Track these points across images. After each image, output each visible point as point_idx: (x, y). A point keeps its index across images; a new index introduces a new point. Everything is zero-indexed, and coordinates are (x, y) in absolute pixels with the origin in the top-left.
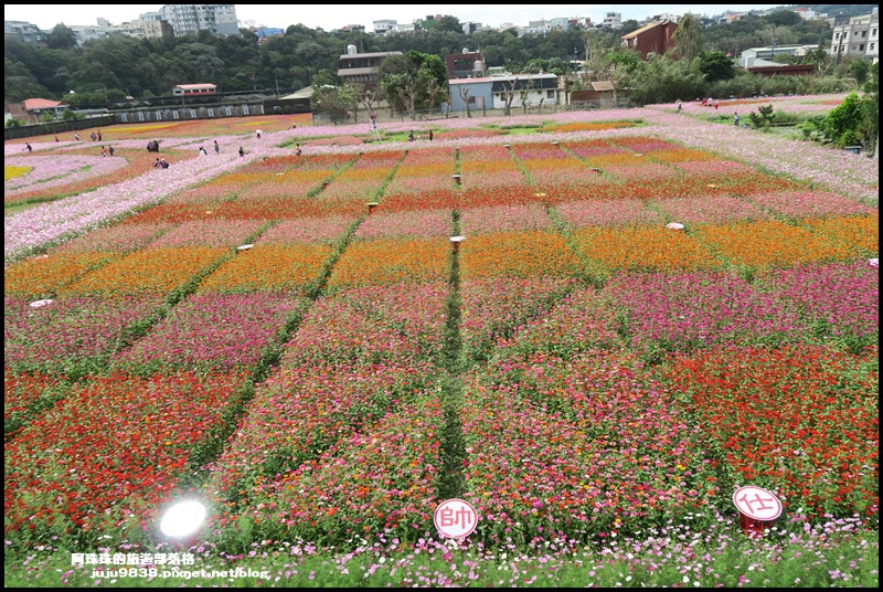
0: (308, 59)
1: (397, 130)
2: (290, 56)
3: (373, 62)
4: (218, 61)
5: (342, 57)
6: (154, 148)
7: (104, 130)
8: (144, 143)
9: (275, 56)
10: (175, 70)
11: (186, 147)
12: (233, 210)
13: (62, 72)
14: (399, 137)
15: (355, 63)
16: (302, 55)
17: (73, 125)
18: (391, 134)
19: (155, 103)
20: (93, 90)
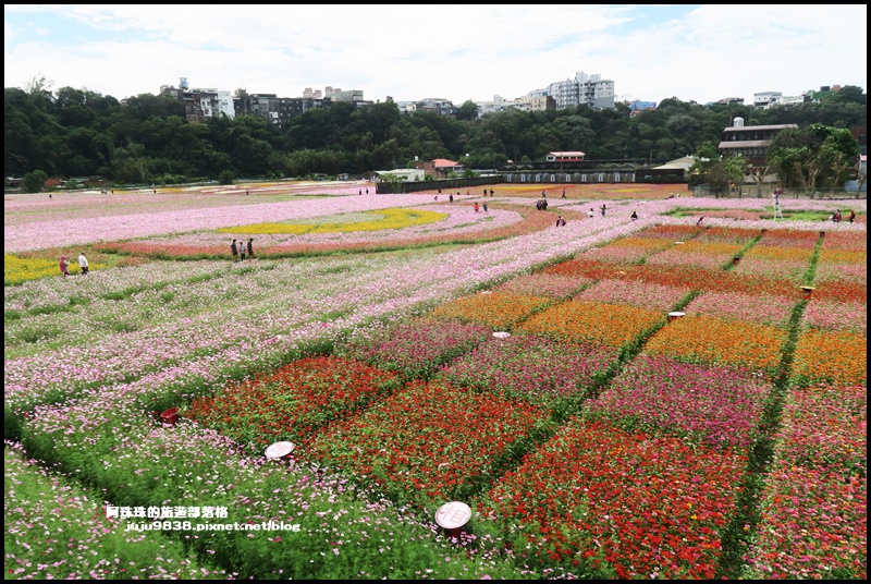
0: (678, 131)
1: (795, 208)
2: (659, 128)
3: (761, 135)
4: (590, 131)
5: (727, 129)
6: (542, 206)
7: (496, 187)
8: (533, 202)
9: (645, 128)
10: (552, 139)
11: (570, 208)
12: (646, 274)
13: (463, 138)
14: (800, 215)
15: (740, 135)
16: (672, 127)
17: (470, 182)
18: (789, 212)
19: (537, 167)
20: (484, 153)
